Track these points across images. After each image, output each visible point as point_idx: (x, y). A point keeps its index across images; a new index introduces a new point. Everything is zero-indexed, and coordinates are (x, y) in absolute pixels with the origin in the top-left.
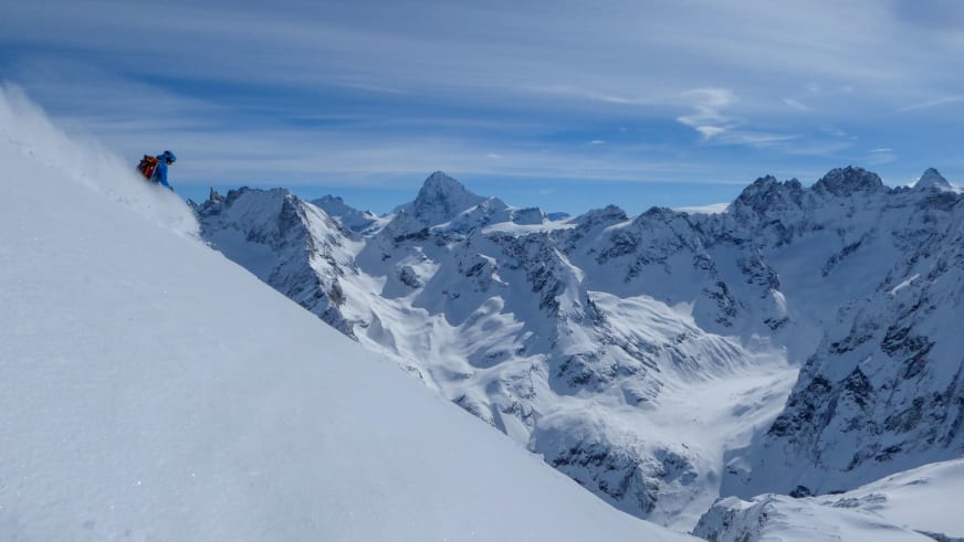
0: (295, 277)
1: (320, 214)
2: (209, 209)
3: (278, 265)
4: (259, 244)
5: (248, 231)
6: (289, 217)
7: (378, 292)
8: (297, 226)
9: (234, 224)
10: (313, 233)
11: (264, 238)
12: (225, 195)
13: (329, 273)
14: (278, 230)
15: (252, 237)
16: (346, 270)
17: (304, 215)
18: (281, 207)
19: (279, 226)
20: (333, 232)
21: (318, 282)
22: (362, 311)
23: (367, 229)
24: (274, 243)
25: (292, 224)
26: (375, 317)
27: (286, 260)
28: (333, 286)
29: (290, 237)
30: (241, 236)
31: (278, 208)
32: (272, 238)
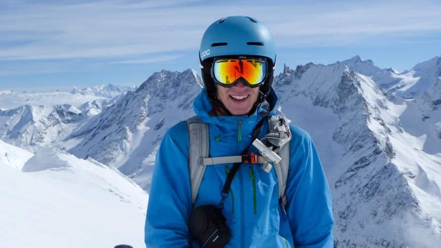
0: (355, 135)
1: (369, 83)
2: (283, 80)
3: (340, 125)
4: (323, 108)
5: (314, 98)
6: (347, 87)
7: (420, 147)
8: (354, 95)
9: (303, 93)
10: (367, 100)
11: (327, 103)
12: (294, 69)
13: (382, 133)
14: (338, 97)
15: (317, 102)
16: (393, 129)
17: (359, 85)
18: (340, 79)
19: (339, 94)
20: (381, 97)
21: (376, 141)
22: (410, 165)
23: (395, 87)
24: (335, 107)
25: (350, 92)
26: (421, 170)
27: (347, 121)
28: (387, 144)
29: (349, 103)
30: (309, 102)
31: (337, 80)
32: (333, 103)
